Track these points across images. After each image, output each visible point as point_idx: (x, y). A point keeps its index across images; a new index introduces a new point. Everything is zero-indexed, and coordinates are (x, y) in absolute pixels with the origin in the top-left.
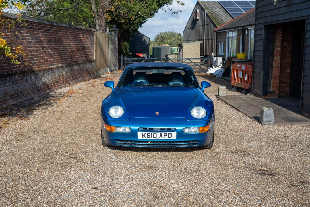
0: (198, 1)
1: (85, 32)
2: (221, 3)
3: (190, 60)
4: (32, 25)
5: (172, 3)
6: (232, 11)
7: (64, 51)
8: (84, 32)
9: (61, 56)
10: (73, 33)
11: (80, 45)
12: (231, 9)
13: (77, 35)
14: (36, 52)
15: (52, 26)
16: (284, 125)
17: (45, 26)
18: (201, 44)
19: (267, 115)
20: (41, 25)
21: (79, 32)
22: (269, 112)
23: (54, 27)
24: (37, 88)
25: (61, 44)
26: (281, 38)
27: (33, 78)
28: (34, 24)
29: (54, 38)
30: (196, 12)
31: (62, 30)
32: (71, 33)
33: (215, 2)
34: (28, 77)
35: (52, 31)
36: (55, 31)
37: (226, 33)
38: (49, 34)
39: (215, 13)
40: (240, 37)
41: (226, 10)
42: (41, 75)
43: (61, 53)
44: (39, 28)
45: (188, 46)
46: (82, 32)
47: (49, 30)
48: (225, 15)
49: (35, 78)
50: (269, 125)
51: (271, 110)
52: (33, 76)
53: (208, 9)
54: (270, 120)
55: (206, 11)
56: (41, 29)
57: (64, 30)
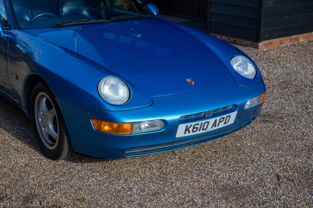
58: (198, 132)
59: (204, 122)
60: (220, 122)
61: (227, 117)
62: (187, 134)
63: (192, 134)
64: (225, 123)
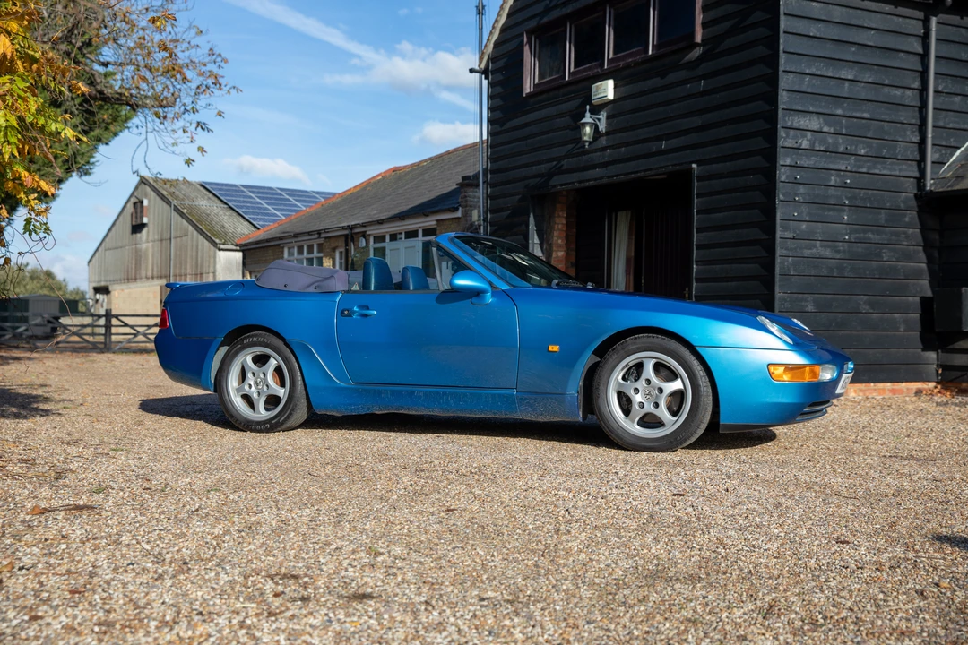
0: (143, 177)
2: (208, 187)
5: (93, 171)
6: (242, 207)
12: (239, 201)
18: (161, 287)
26: (564, 229)
30: (139, 204)
33: (190, 183)
37: (283, 248)
39: (197, 208)
40: (335, 256)
41: (226, 204)
45: (126, 291)
48: (225, 215)
53: (177, 198)
55: (175, 202)
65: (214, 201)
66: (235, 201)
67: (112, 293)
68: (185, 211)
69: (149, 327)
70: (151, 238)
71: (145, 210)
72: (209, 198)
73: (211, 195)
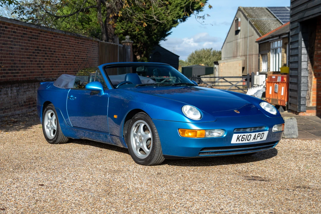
0: (239, 7)
1: (86, 41)
2: (269, 9)
3: (225, 79)
4: (16, 29)
6: (283, 19)
7: (57, 62)
8: (84, 42)
9: (52, 68)
10: (69, 41)
11: (79, 56)
12: (283, 16)
13: (74, 44)
14: (20, 61)
15: (41, 31)
16: (311, 139)
17: (32, 31)
18: (242, 60)
19: (289, 126)
20: (26, 29)
21: (78, 41)
22: (292, 123)
23: (44, 33)
24: (19, 104)
25: (53, 54)
27: (15, 91)
28: (18, 28)
29: (43, 45)
30: (237, 21)
31: (54, 36)
32: (67, 41)
33: (262, 8)
34: (8, 89)
35: (42, 37)
36: (45, 37)
37: (270, 43)
38: (37, 40)
39: (260, 21)
40: (286, 47)
41: (275, 18)
42: (25, 87)
43: (53, 64)
44: (25, 32)
45: (226, 63)
46: (82, 41)
47: (37, 36)
48: (274, 23)
49: (17, 91)
50: (291, 139)
51: (294, 120)
52: (15, 89)
53: (252, 17)
54: (293, 132)
55: (250, 19)
56: (27, 34)
57: (57, 37)
58: (244, 142)
59: (248, 134)
60: (258, 137)
61: (262, 134)
62: (238, 142)
63: (241, 142)
64: (261, 139)
65: (271, 17)
66: (281, 16)
67: (220, 64)
68: (253, 23)
69: (238, 82)
70: (241, 37)
71: (239, 23)
72: (269, 15)
73: (270, 14)
